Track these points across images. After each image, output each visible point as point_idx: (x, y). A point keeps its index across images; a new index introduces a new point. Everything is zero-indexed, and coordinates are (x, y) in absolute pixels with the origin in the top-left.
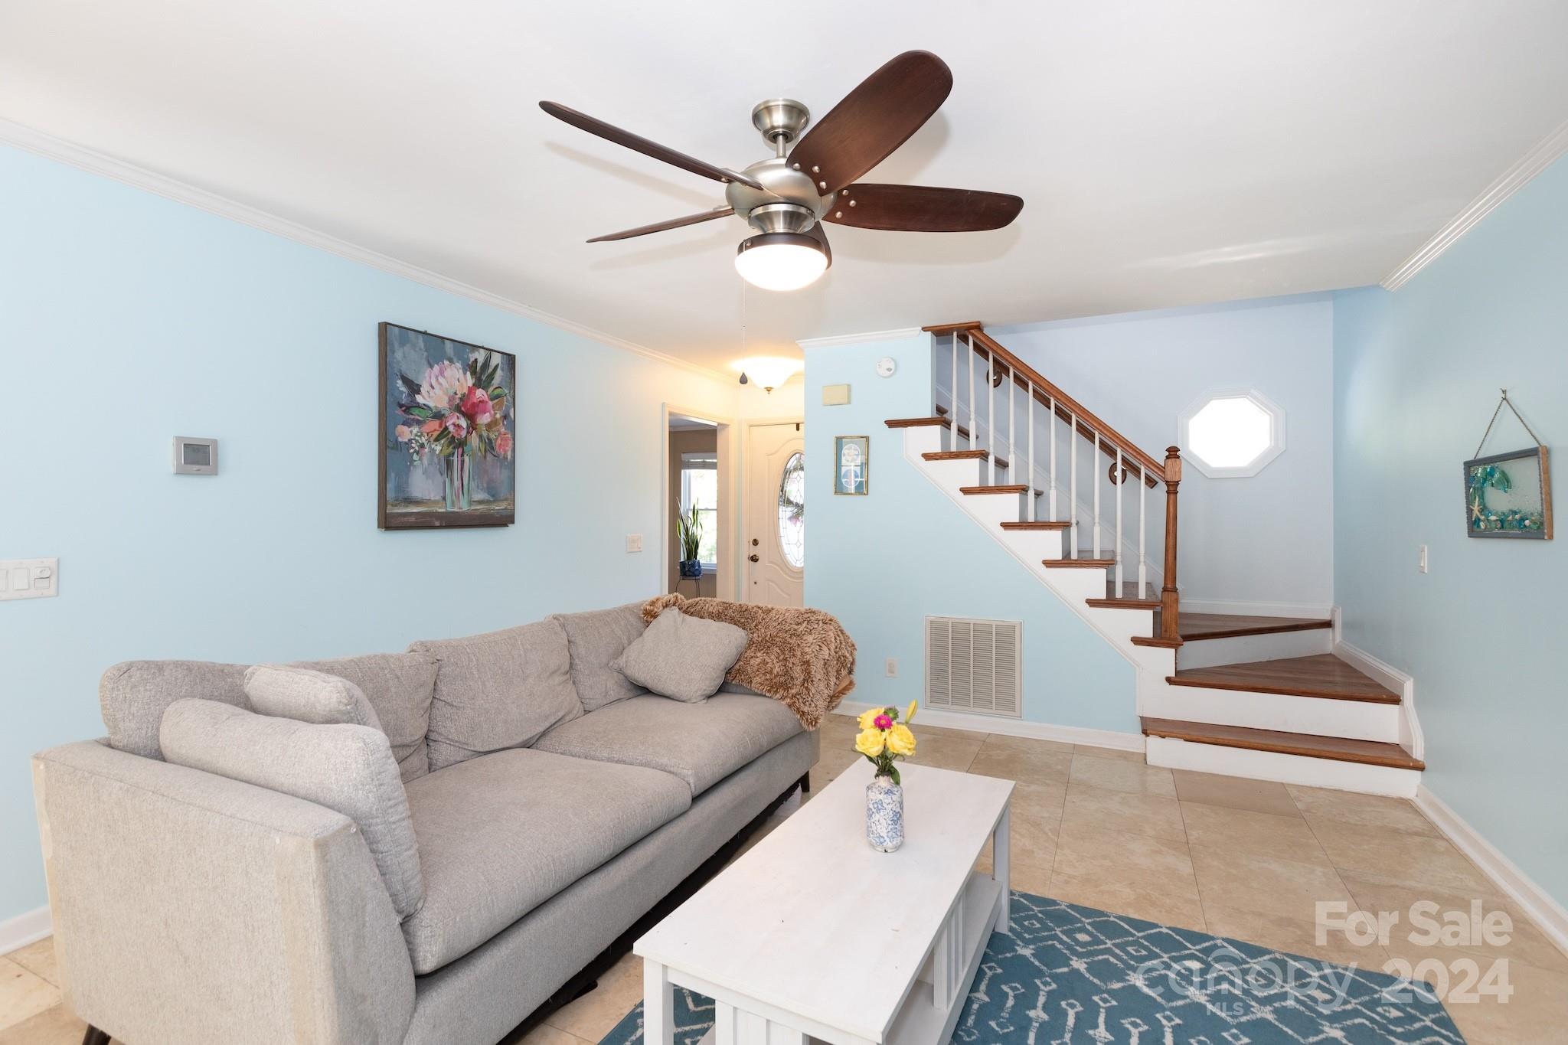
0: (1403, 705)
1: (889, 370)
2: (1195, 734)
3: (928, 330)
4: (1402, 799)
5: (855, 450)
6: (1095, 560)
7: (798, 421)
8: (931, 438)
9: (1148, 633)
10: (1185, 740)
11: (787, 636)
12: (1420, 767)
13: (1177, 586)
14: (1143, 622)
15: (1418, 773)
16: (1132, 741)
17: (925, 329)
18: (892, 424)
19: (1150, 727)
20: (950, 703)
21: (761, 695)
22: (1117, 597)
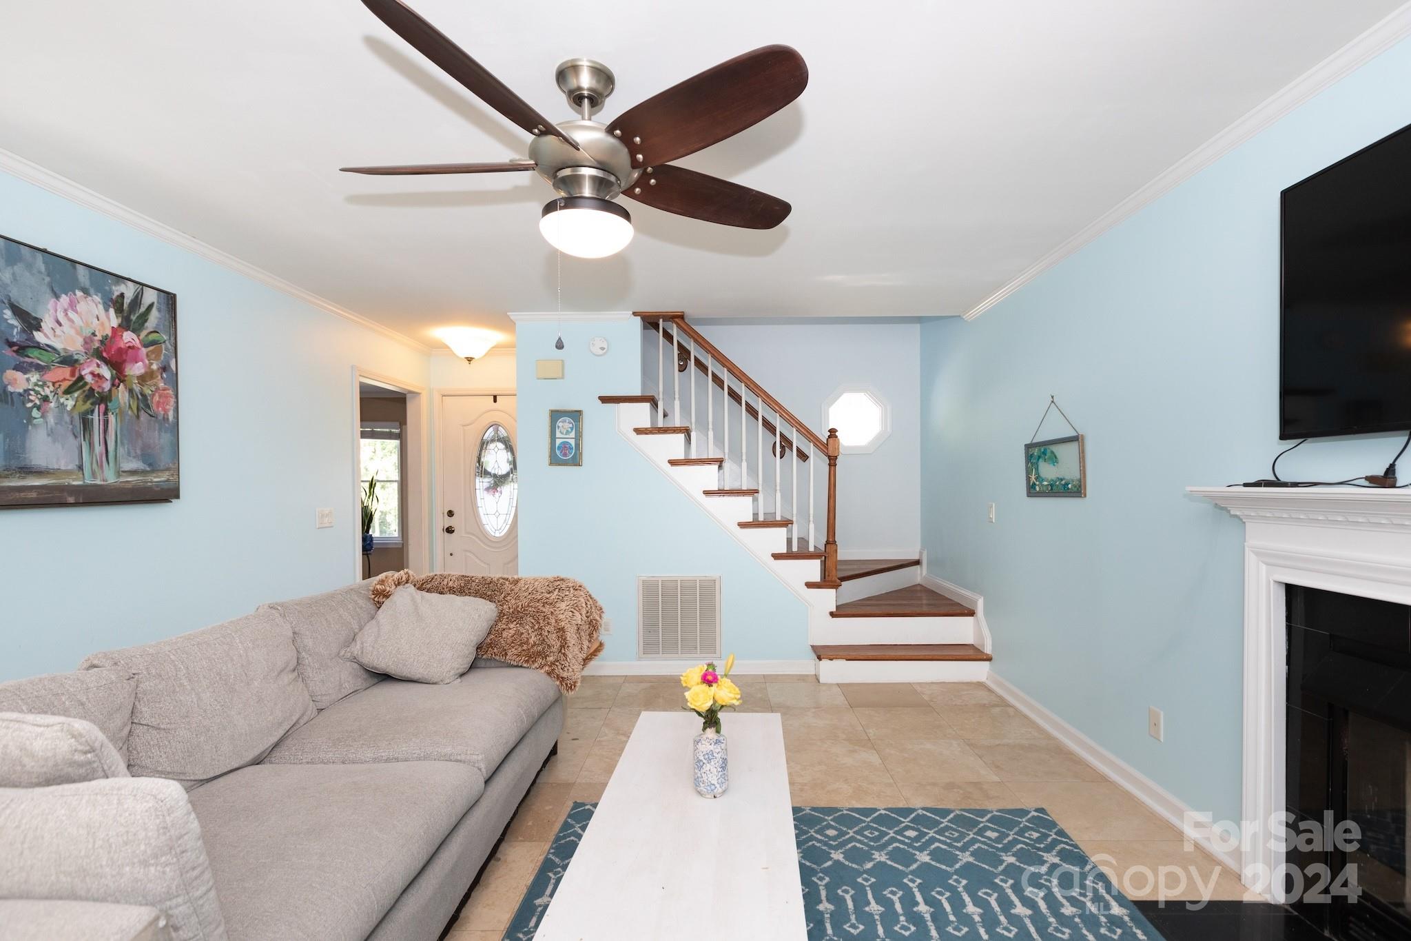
0: (977, 616)
1: (602, 349)
2: (854, 654)
3: (639, 315)
4: (979, 682)
5: (570, 423)
6: (777, 521)
7: (495, 393)
8: (641, 414)
9: (816, 577)
10: (847, 660)
11: (540, 605)
12: (989, 659)
13: (836, 539)
14: (812, 570)
15: (988, 662)
16: (807, 665)
17: (635, 314)
18: (605, 400)
19: (822, 653)
20: (661, 653)
21: (517, 666)
22: (793, 550)
